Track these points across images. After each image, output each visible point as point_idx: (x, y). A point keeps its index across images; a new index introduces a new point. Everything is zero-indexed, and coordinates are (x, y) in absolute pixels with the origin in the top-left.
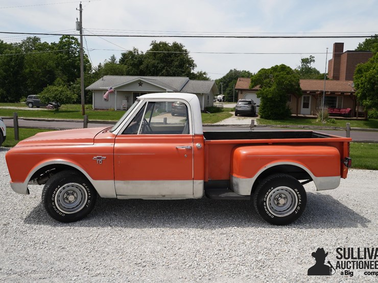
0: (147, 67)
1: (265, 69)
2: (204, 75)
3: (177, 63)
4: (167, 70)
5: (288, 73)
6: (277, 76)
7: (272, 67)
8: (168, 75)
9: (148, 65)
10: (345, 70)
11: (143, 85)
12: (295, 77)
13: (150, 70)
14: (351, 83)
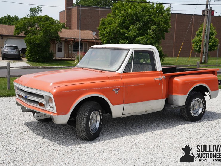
6: (43, 25)
10: (76, 21)
14: (90, 32)
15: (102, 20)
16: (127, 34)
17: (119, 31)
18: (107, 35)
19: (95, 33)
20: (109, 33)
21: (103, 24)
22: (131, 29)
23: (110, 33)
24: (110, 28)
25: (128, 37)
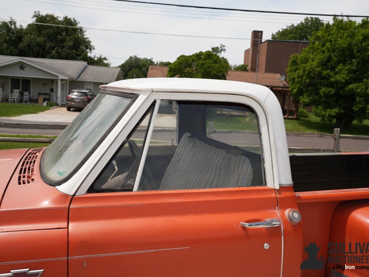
0: (29, 45)
1: (185, 56)
2: (104, 61)
3: (71, 44)
4: (57, 52)
5: (215, 62)
6: (202, 64)
7: (196, 54)
8: (60, 57)
9: (31, 43)
10: (265, 62)
11: (25, 69)
12: (223, 67)
13: (33, 49)
14: (278, 76)
15: (293, 57)
16: (333, 78)
17: (319, 74)
18: (299, 80)
19: (284, 78)
20: (302, 76)
21: (295, 63)
22: (340, 70)
23: (304, 77)
24: (304, 68)
25: (334, 82)
